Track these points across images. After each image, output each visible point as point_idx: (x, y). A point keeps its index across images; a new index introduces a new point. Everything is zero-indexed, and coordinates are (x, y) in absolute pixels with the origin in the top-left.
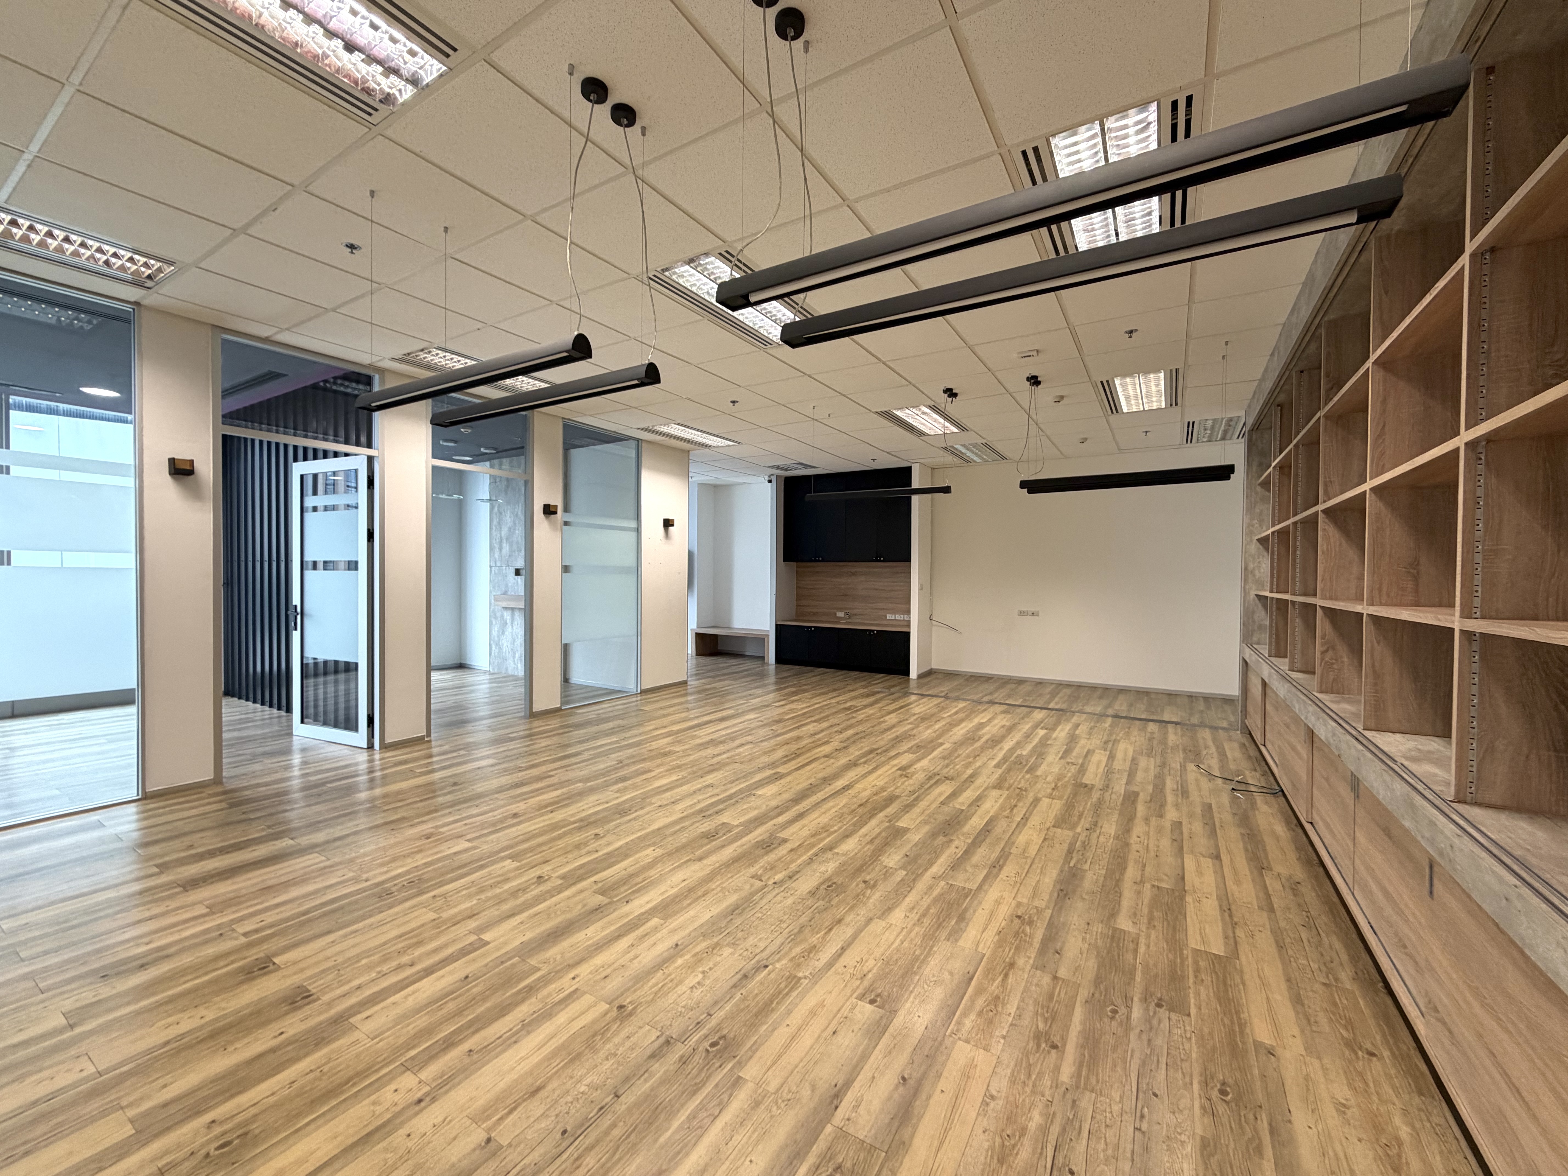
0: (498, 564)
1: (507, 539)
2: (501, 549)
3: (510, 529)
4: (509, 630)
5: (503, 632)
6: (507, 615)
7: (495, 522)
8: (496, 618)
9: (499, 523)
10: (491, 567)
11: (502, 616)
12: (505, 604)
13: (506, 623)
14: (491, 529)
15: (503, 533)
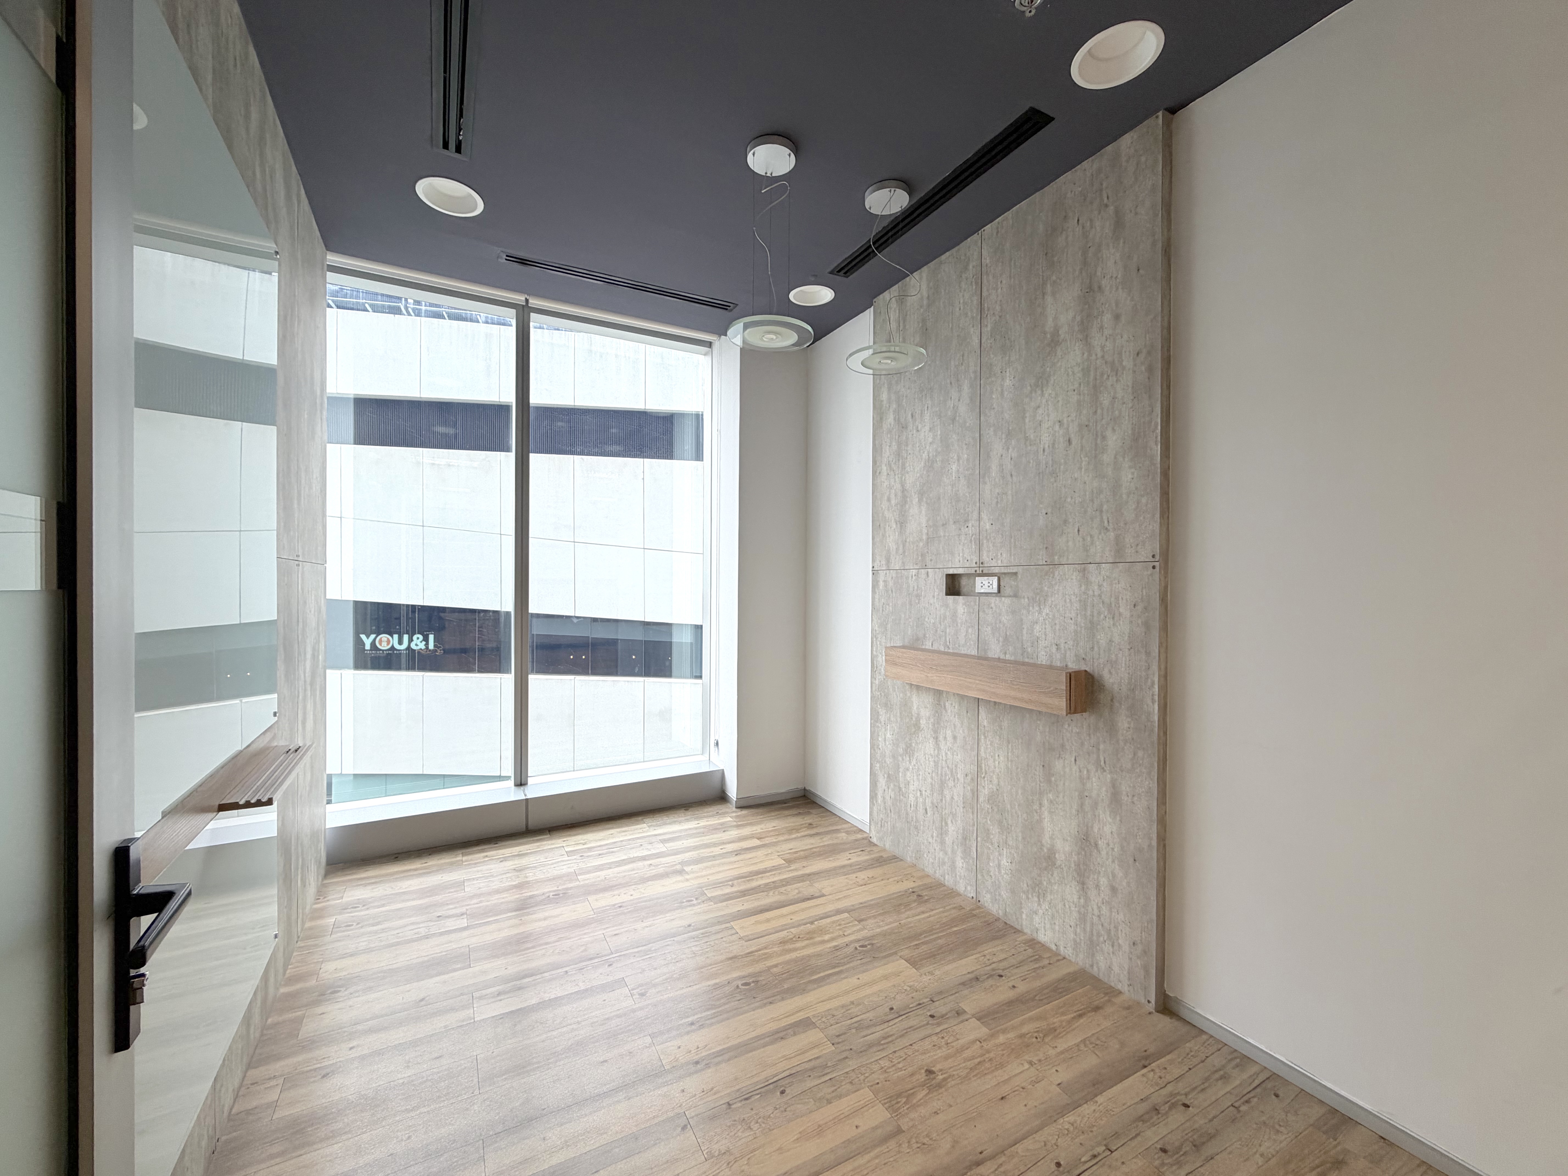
0: (896, 564)
1: (921, 494)
2: (902, 524)
3: (930, 464)
4: (926, 748)
5: (909, 751)
6: (921, 705)
7: (887, 453)
8: (888, 706)
9: (898, 454)
10: (875, 572)
11: (906, 705)
12: (916, 676)
13: (917, 726)
14: (875, 473)
15: (910, 480)
